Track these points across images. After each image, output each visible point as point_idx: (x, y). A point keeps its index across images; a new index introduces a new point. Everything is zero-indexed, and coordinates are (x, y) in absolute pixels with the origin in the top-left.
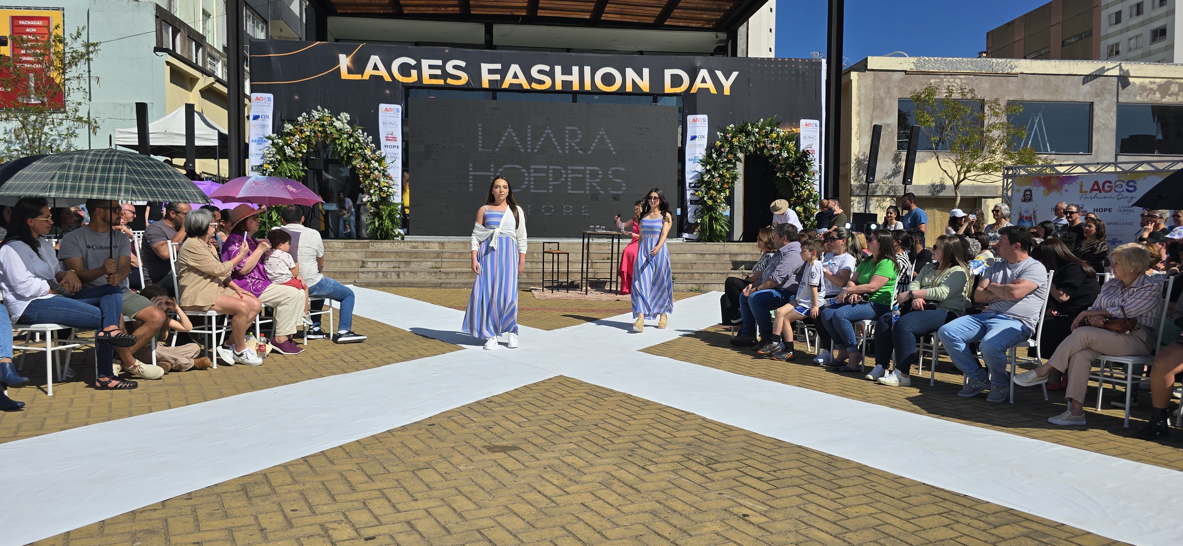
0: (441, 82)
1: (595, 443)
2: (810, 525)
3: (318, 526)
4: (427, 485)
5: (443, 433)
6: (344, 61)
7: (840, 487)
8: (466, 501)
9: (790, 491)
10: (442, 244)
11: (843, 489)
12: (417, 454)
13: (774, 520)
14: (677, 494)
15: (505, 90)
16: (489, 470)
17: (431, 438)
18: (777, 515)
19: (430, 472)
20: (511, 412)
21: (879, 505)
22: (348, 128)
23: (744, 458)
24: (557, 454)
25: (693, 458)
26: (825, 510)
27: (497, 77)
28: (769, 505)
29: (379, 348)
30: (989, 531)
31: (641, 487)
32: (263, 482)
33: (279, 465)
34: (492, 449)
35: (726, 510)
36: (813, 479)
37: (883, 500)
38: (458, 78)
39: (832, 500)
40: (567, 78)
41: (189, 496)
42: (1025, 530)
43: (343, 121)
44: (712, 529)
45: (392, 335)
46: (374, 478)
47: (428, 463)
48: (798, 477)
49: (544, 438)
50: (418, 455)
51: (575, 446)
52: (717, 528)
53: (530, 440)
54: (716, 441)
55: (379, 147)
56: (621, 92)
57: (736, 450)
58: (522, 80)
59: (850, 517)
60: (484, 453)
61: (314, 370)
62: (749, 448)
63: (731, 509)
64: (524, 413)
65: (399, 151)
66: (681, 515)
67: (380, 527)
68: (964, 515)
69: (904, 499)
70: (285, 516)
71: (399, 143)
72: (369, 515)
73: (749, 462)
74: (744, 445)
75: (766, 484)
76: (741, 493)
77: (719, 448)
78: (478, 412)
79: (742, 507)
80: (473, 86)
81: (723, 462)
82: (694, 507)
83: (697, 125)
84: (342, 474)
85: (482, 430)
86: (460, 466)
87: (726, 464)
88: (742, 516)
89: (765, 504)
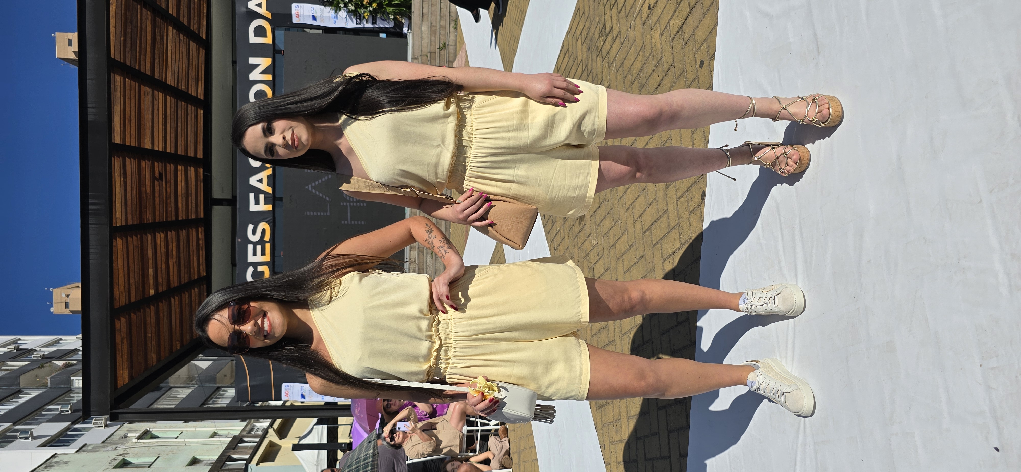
0: (268, 246)
4: (606, 270)
8: (621, 241)
14: (628, 66)
15: (274, 190)
16: (598, 221)
25: (600, 47)
27: (262, 197)
35: (644, 24)
38: (264, 231)
41: (603, 446)
44: (658, 38)
47: (589, 269)
52: (657, 34)
54: (587, 25)
56: (272, 84)
57: (596, 7)
58: (264, 175)
63: (644, 19)
66: (645, 64)
76: (631, 8)
77: (593, 23)
78: (552, 226)
79: (642, 9)
80: (270, 218)
81: (605, 21)
82: (639, 52)
83: (302, 14)
84: (594, 335)
85: (566, 225)
86: (593, 243)
87: (606, 18)
88: (650, 10)
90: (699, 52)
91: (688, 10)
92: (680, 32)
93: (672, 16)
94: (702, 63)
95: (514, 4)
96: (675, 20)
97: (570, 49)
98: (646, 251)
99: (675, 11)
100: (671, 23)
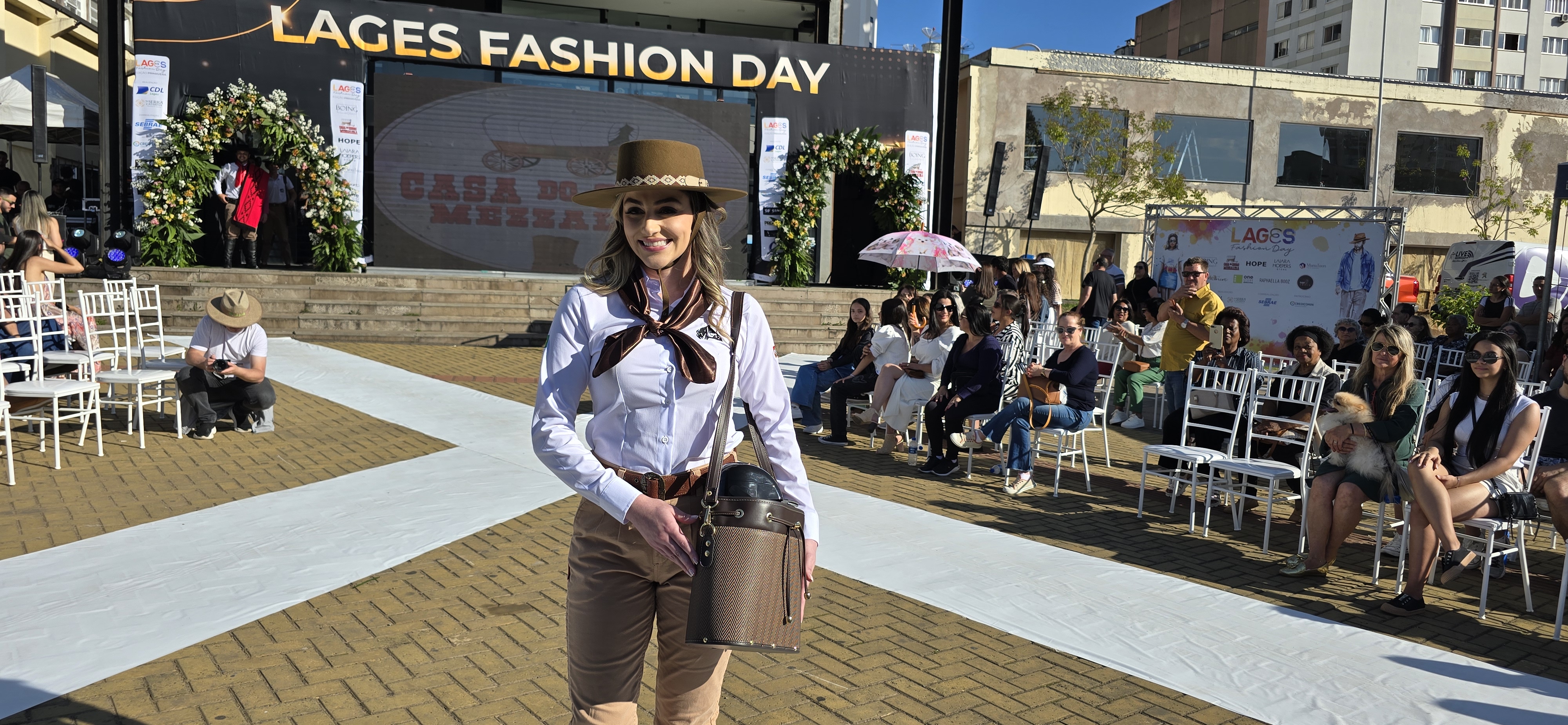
0: (422, 53)
2: (898, 709)
4: (408, 670)
5: (427, 587)
6: (279, 16)
7: (936, 651)
8: (461, 694)
9: (877, 661)
10: (421, 280)
11: (939, 654)
12: (391, 620)
13: (856, 704)
15: (514, 70)
16: (492, 643)
17: (412, 594)
18: (859, 697)
19: (412, 649)
20: (521, 551)
21: (979, 676)
22: (283, 112)
23: (823, 612)
26: (917, 687)
27: (503, 51)
28: (849, 682)
29: (334, 445)
30: (1102, 708)
32: (173, 674)
33: (195, 645)
34: (497, 609)
35: (797, 692)
36: (903, 641)
37: (984, 669)
38: (447, 49)
39: (925, 671)
40: (601, 58)
42: (1142, 704)
43: (276, 102)
45: (350, 424)
46: (333, 662)
47: (407, 635)
48: (886, 639)
50: (394, 622)
53: (547, 594)
55: (329, 141)
56: (675, 82)
58: (538, 57)
59: (945, 695)
60: (484, 616)
61: (239, 484)
62: (829, 598)
63: (803, 690)
64: (538, 551)
65: (360, 149)
68: (1076, 686)
69: (1008, 666)
71: (360, 135)
73: (828, 619)
74: (823, 592)
75: (847, 651)
76: (816, 665)
78: (476, 552)
79: (817, 686)
80: (468, 61)
82: (759, 689)
83: (775, 131)
84: (288, 658)
85: (481, 579)
86: (452, 638)
88: (817, 700)
89: (845, 680)
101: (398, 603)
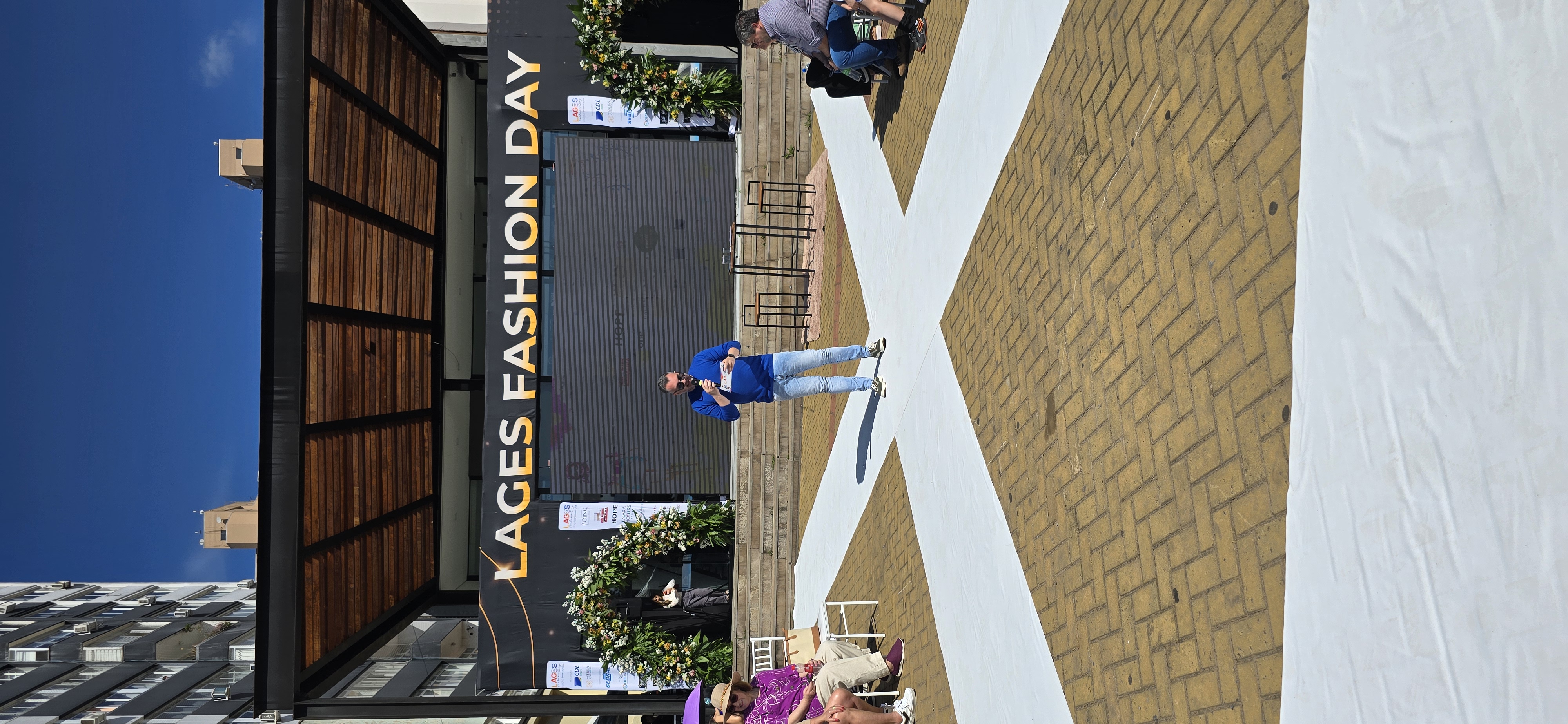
0: (529, 452)
1: (1047, 296)
2: (1188, 30)
3: (1155, 655)
4: (1100, 516)
5: (1024, 486)
6: (504, 573)
8: (1128, 472)
9: (1133, 47)
10: (742, 453)
12: (1053, 522)
13: (1177, 79)
14: (1130, 201)
15: (538, 369)
16: (1082, 436)
17: (1030, 500)
18: (1170, 73)
19: (1081, 510)
20: (996, 397)
22: (591, 569)
23: (1078, 101)
24: (1062, 348)
25: (1076, 170)
27: (521, 379)
28: (1154, 82)
29: (891, 545)
31: (1117, 245)
32: (1088, 712)
34: (1050, 428)
35: (1158, 140)
36: (1116, 14)
38: (523, 430)
40: (520, 287)
43: (583, 577)
44: (1186, 164)
45: (872, 528)
46: (1087, 579)
47: (1068, 511)
48: (1112, 33)
49: (1037, 359)
50: (1056, 520)
51: (1051, 323)
52: (1185, 158)
53: (1038, 378)
54: (1050, 134)
55: (616, 531)
56: (538, 214)
57: (1066, 110)
58: (525, 346)
60: (1056, 440)
61: (923, 630)
62: (1064, 92)
63: (1157, 133)
64: (997, 380)
65: (621, 505)
66: (1162, 201)
67: (1160, 581)
70: (1138, 692)
71: (609, 505)
72: (1140, 592)
73: (1085, 97)
74: (1057, 99)
75: (1121, 79)
76: (1133, 115)
77: (1062, 132)
78: (994, 437)
79: (1154, 118)
80: (533, 410)
81: (1084, 131)
82: (1151, 181)
83: (582, 110)
84: (1080, 617)
85: (1021, 437)
86: (1074, 471)
87: (1087, 128)
88: (1169, 121)
89: (1151, 86)
90: (1267, 190)
91: (1243, 125)
92: (1229, 157)
93: (1212, 132)
94: (1273, 208)
95: (913, 95)
96: (1218, 139)
97: (1020, 169)
98: (1177, 492)
99: (1218, 124)
100: (1210, 143)
101: (1038, 515)
